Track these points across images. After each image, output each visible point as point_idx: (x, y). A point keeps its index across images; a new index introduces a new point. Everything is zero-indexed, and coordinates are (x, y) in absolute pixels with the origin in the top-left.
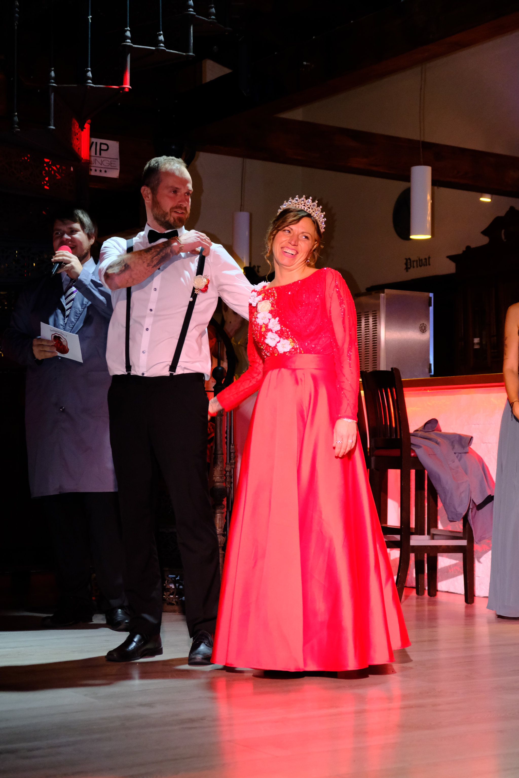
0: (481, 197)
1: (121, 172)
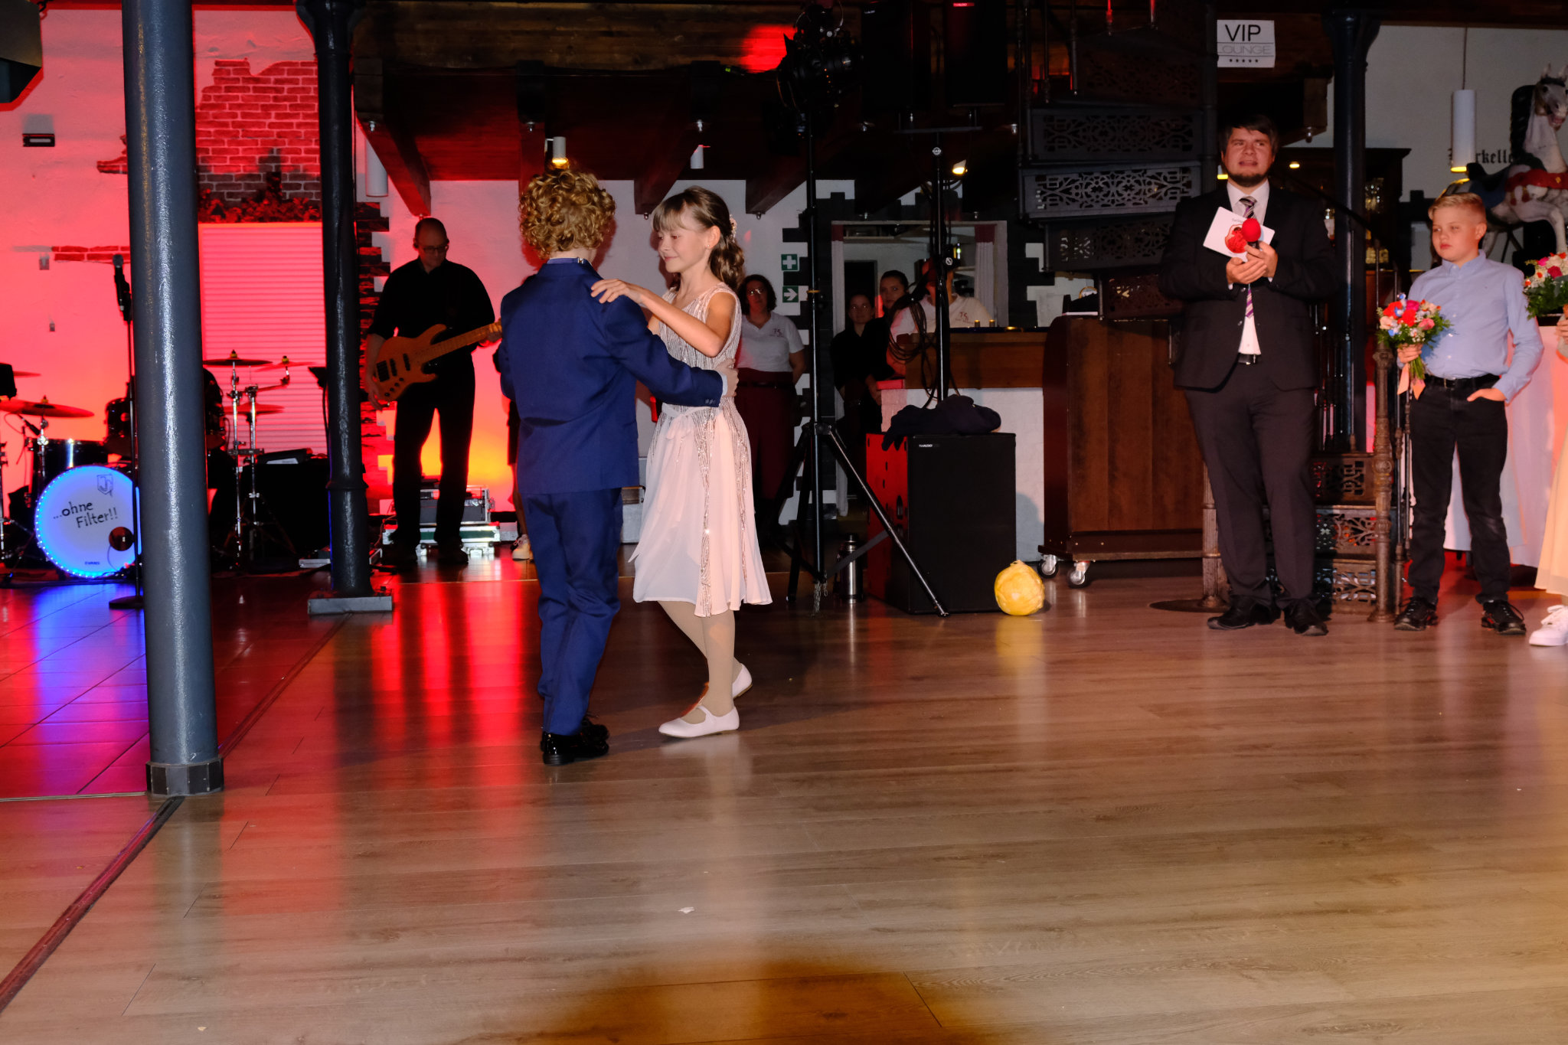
1: (1277, 59)
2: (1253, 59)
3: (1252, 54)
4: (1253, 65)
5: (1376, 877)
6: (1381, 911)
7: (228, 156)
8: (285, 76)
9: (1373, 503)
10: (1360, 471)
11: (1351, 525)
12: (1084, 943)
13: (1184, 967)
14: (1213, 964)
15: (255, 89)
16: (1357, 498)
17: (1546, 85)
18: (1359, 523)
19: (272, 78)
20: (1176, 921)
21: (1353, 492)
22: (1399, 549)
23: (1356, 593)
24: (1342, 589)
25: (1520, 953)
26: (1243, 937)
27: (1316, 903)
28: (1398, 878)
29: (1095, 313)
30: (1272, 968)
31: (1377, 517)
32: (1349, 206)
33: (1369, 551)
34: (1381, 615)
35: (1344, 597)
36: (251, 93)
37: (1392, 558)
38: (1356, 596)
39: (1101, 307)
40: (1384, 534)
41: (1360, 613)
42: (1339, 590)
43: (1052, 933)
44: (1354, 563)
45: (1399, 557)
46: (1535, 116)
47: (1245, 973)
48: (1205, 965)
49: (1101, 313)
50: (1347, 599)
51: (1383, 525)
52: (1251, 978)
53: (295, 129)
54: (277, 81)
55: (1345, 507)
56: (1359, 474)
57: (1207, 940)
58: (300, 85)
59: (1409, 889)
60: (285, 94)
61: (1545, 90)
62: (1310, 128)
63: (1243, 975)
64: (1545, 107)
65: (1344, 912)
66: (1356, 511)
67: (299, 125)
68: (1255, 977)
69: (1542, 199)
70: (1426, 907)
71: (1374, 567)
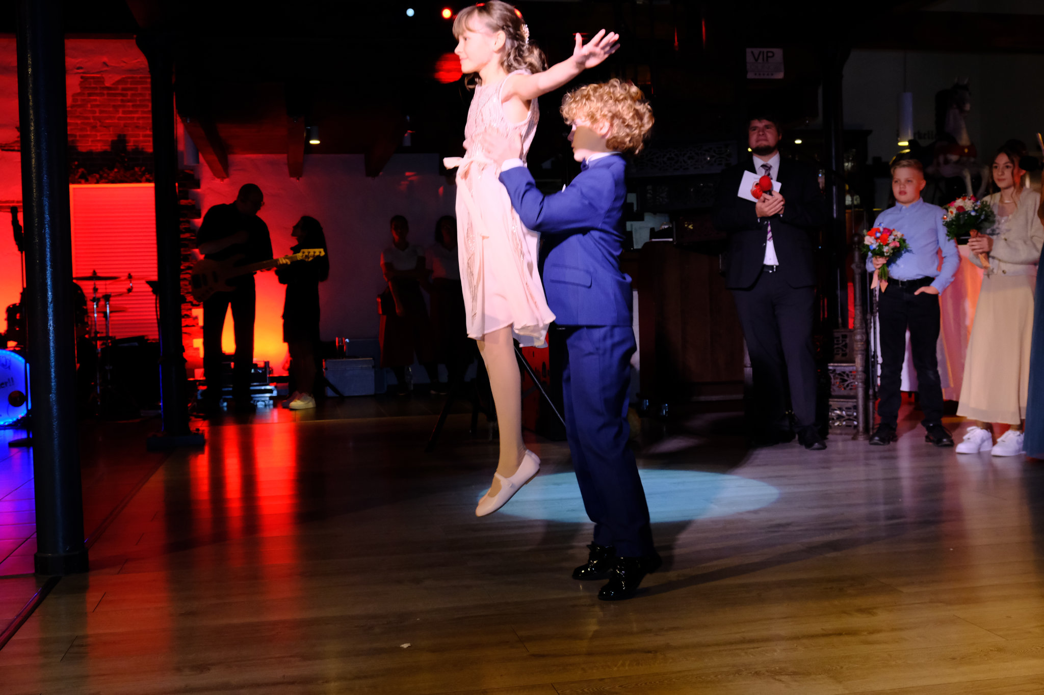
1: (785, 73)
2: (770, 74)
3: (769, 70)
4: (770, 77)
5: (861, 611)
6: (866, 633)
7: (90, 139)
8: (129, 86)
9: (854, 362)
10: (845, 341)
11: (839, 377)
12: (671, 660)
13: (737, 675)
14: (756, 672)
15: (108, 95)
16: (844, 358)
17: (957, 90)
18: (845, 375)
19: (120, 87)
20: (731, 643)
21: (840, 355)
22: (871, 392)
23: (844, 421)
24: (835, 418)
25: (954, 659)
26: (775, 654)
27: (822, 629)
28: (874, 611)
29: (671, 240)
30: (795, 673)
31: (857, 371)
32: (834, 168)
33: (852, 393)
34: (861, 435)
35: (836, 424)
36: (106, 97)
37: (866, 397)
38: (844, 423)
39: (675, 235)
40: (862, 382)
41: (846, 434)
42: (833, 419)
43: (650, 654)
44: (843, 402)
45: (871, 397)
46: (951, 109)
47: (777, 677)
48: (751, 673)
49: (675, 238)
50: (838, 425)
51: (860, 376)
52: (781, 681)
53: (135, 121)
54: (123, 89)
55: (836, 364)
56: (844, 343)
57: (752, 656)
58: (139, 92)
59: (882, 618)
60: (129, 97)
61: (956, 92)
62: (807, 117)
63: (775, 679)
64: (956, 104)
65: (840, 634)
66: (843, 368)
67: (138, 118)
68: (783, 680)
69: (957, 162)
70: (893, 630)
71: (855, 404)
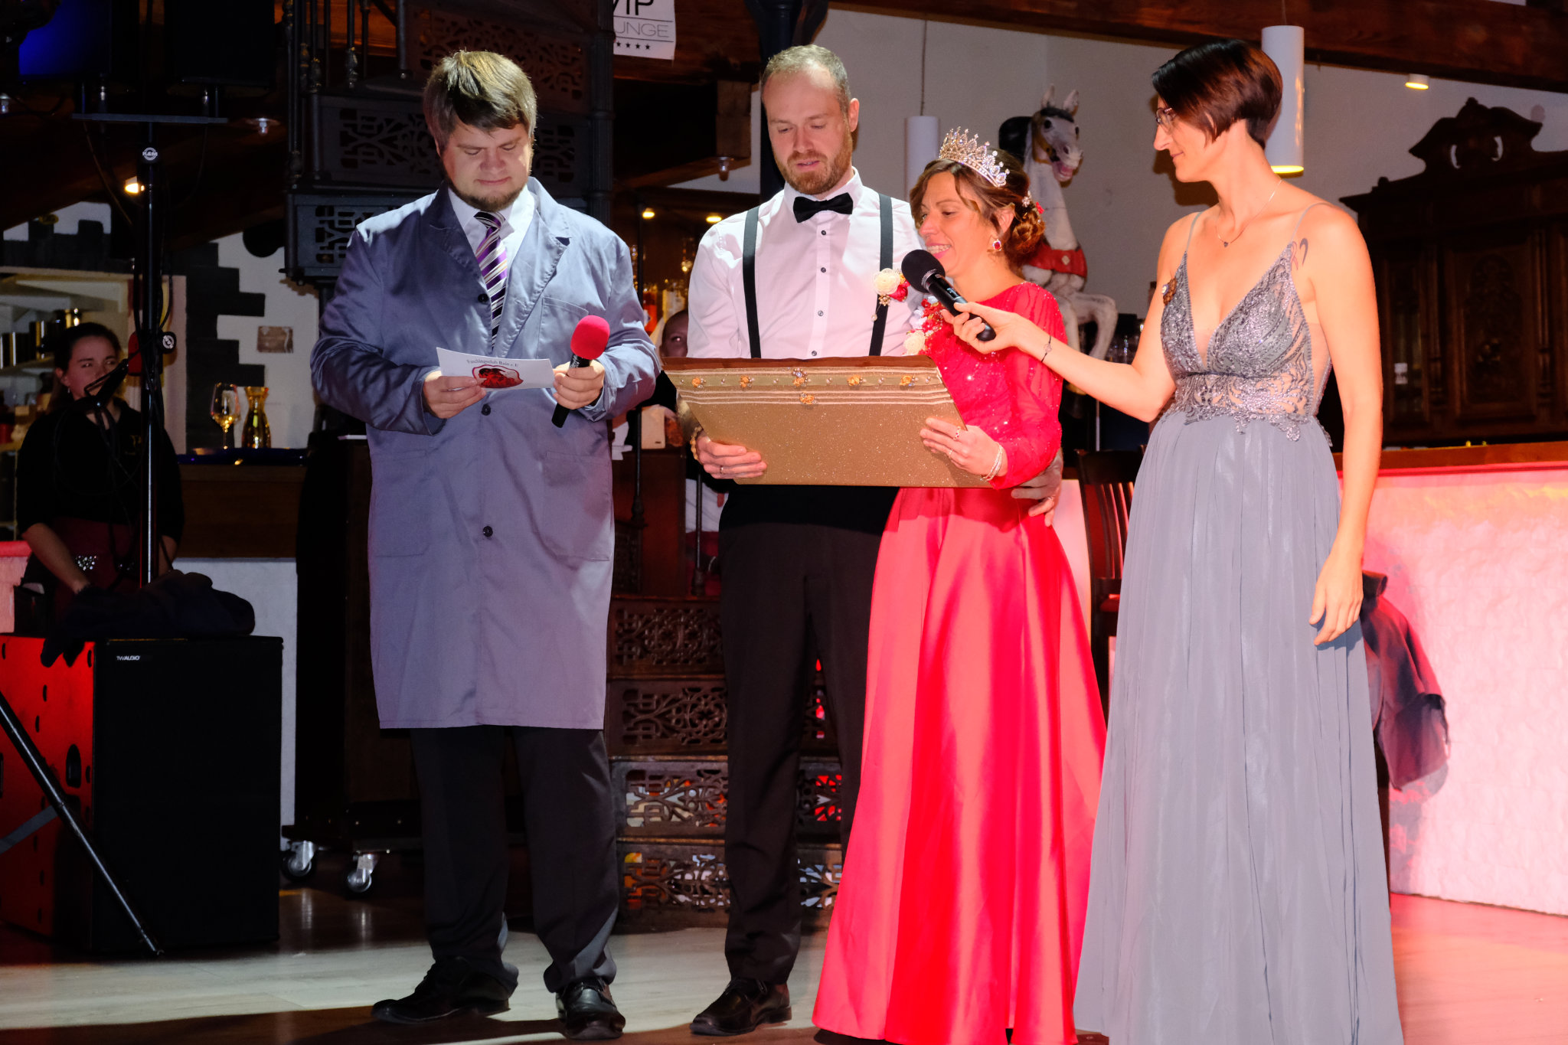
0: (1408, 81)
1: (679, 47)
2: (643, 44)
3: (641, 36)
4: (642, 53)
17: (1049, 119)
46: (1033, 162)
61: (1048, 125)
62: (723, 159)
64: (1047, 150)
